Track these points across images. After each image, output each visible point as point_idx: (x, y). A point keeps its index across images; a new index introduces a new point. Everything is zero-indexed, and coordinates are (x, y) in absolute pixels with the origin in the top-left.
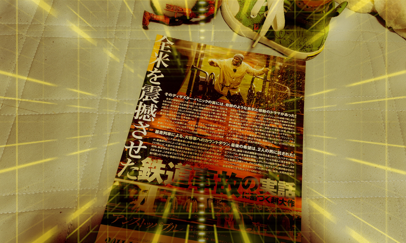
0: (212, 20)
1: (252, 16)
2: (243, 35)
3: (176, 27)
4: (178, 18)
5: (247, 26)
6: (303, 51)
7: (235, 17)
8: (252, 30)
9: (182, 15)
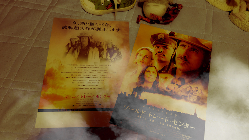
0: (170, 24)
3: (152, 25)
4: (154, 20)
9: (156, 19)
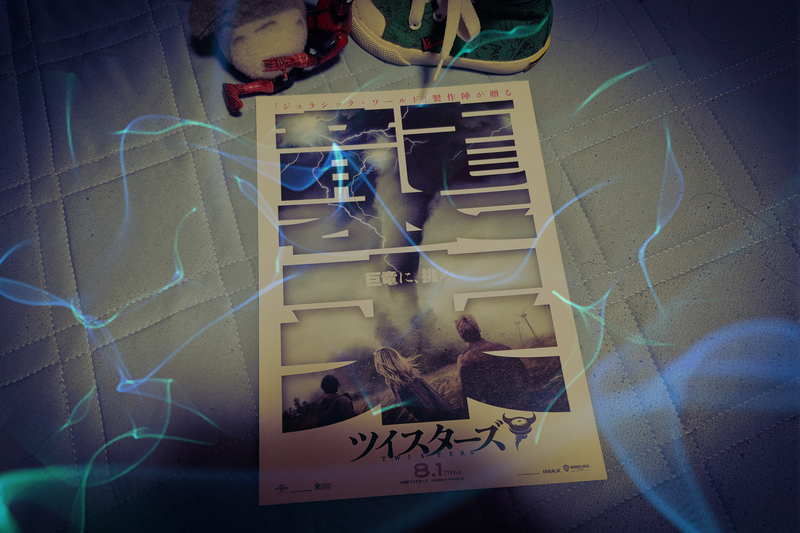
1: (412, 27)
2: (407, 63)
5: (409, 47)
6: (521, 58)
7: (383, 37)
8: (421, 51)
